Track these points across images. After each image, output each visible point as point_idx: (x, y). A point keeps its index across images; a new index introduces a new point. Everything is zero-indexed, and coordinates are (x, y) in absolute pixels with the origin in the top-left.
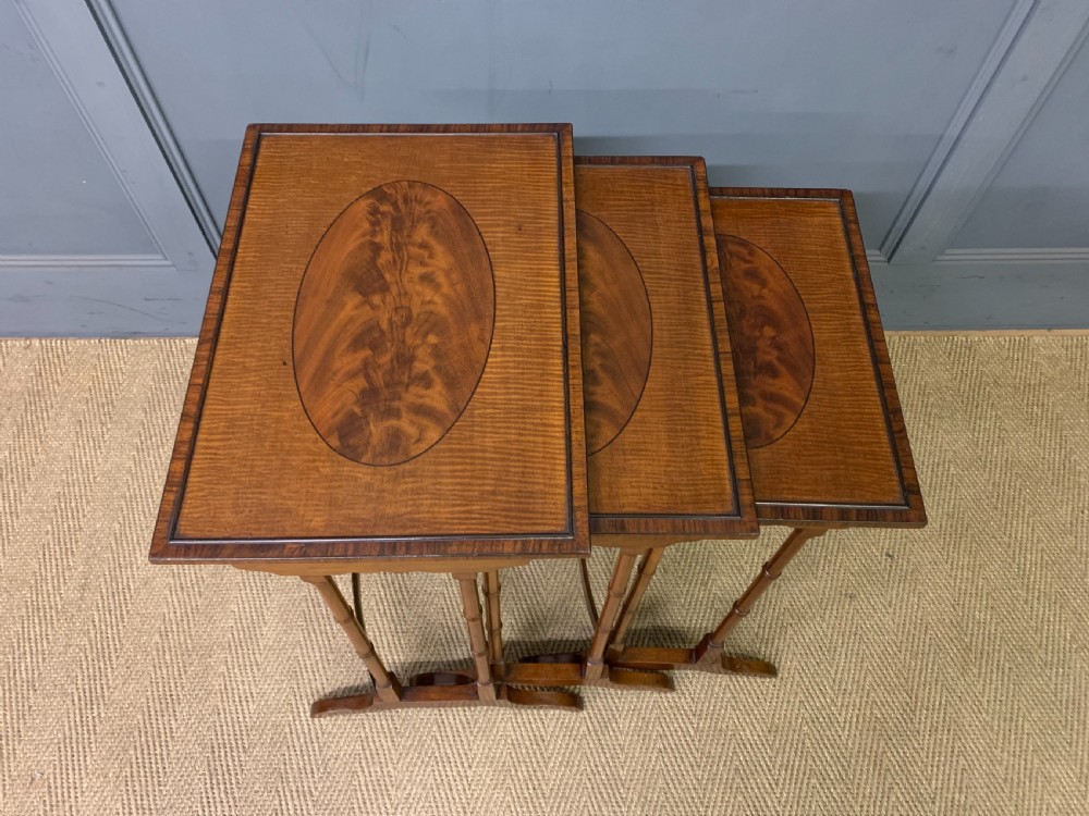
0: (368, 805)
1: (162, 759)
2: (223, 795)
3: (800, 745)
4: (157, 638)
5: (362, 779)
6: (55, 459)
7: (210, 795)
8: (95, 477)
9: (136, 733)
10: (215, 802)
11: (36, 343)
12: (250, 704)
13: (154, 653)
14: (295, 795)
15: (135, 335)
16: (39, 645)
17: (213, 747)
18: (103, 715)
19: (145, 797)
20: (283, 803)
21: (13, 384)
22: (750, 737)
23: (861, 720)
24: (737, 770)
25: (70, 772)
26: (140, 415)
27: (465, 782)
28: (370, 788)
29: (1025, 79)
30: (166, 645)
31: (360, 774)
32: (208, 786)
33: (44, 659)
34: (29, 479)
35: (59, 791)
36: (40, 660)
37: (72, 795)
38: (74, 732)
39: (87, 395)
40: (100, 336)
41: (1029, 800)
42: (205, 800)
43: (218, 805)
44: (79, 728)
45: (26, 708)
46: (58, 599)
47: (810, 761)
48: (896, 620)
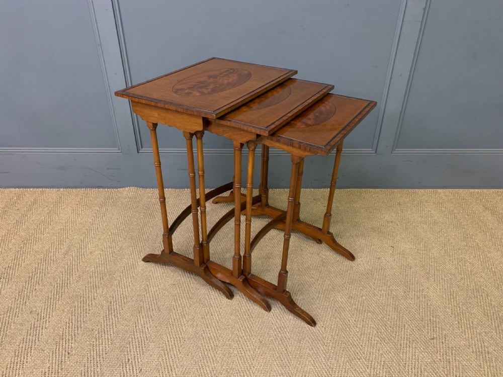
0: (176, 320)
1: (89, 305)
2: (113, 317)
3: (362, 302)
4: (93, 269)
5: (174, 312)
6: (62, 219)
7: (107, 317)
8: (76, 225)
9: (79, 297)
10: (109, 319)
11: (62, 189)
12: (129, 289)
13: (91, 274)
14: (144, 317)
15: (99, 187)
16: (44, 271)
17: (111, 302)
18: (66, 291)
19: (79, 317)
20: (139, 320)
21: (50, 200)
22: (341, 300)
23: (387, 294)
24: (336, 310)
25: (49, 309)
26: (98, 208)
27: (218, 313)
28: (177, 315)
29: (401, 75)
30: (96, 271)
31: (173, 310)
32: (107, 314)
33: (45, 275)
34: (50, 224)
35: (42, 315)
36: (43, 275)
37: (48, 317)
38: (53, 297)
39: (78, 203)
40: (86, 187)
41: (464, 320)
42: (105, 319)
43: (111, 320)
44: (55, 296)
45: (34, 289)
46: (55, 257)
47: (367, 308)
48: (398, 265)
